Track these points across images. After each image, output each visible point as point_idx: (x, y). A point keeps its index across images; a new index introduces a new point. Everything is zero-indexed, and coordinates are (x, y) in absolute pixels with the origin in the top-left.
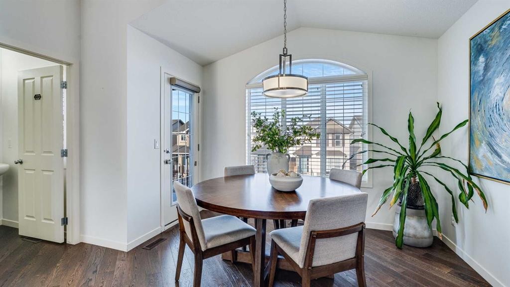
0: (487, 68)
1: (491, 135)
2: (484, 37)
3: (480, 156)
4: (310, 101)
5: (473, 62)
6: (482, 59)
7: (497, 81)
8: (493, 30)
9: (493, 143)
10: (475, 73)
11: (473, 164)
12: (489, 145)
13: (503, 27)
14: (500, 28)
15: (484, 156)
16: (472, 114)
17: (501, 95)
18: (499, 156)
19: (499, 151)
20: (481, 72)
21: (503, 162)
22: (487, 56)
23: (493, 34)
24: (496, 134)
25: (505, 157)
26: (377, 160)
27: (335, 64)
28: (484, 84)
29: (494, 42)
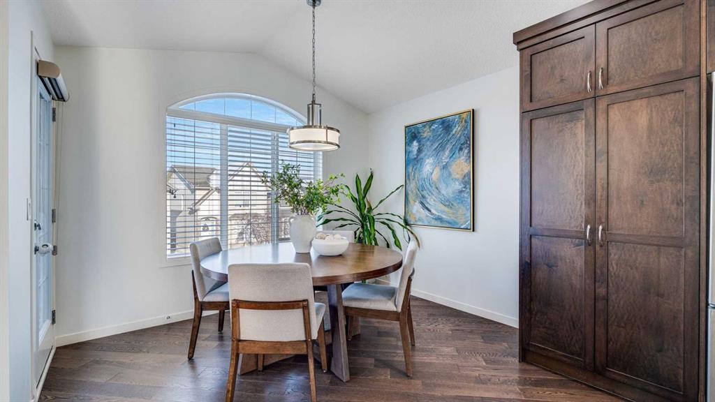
0: (420, 151)
1: (423, 197)
2: (417, 129)
3: (414, 211)
4: (263, 151)
5: (408, 143)
6: (415, 143)
7: (427, 161)
8: (424, 126)
9: (424, 202)
10: (409, 152)
11: (408, 218)
12: (422, 203)
13: (432, 127)
14: (430, 127)
15: (417, 211)
16: (408, 182)
17: (431, 171)
18: (429, 210)
19: (429, 207)
20: (415, 152)
21: (432, 214)
22: (419, 142)
23: (425, 130)
24: (427, 196)
25: (433, 211)
26: (331, 220)
27: (282, 109)
28: (417, 161)
29: (425, 135)
